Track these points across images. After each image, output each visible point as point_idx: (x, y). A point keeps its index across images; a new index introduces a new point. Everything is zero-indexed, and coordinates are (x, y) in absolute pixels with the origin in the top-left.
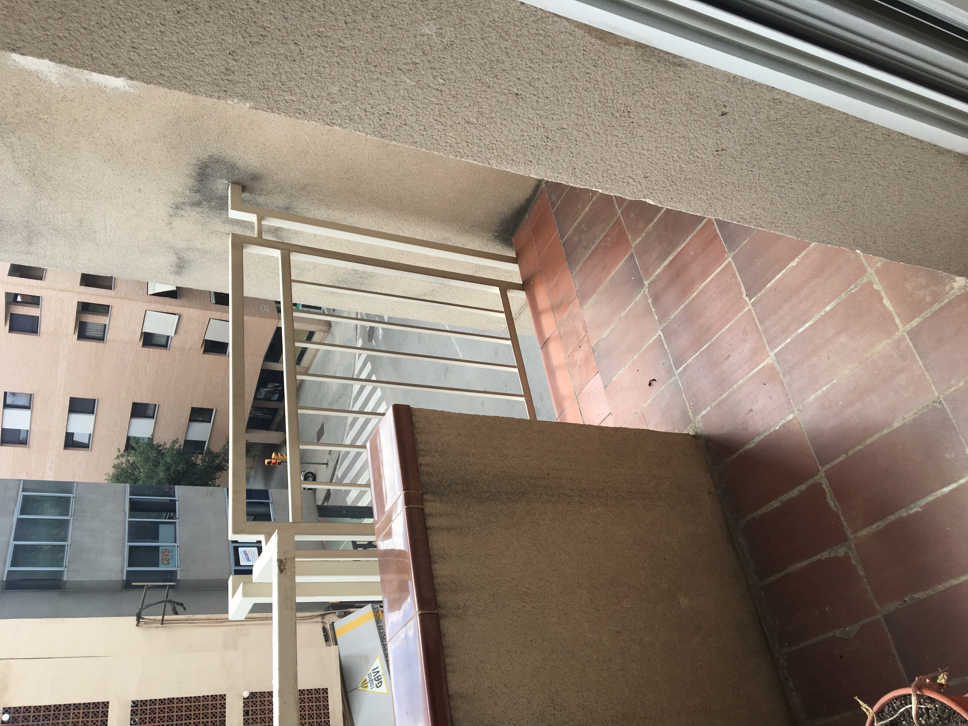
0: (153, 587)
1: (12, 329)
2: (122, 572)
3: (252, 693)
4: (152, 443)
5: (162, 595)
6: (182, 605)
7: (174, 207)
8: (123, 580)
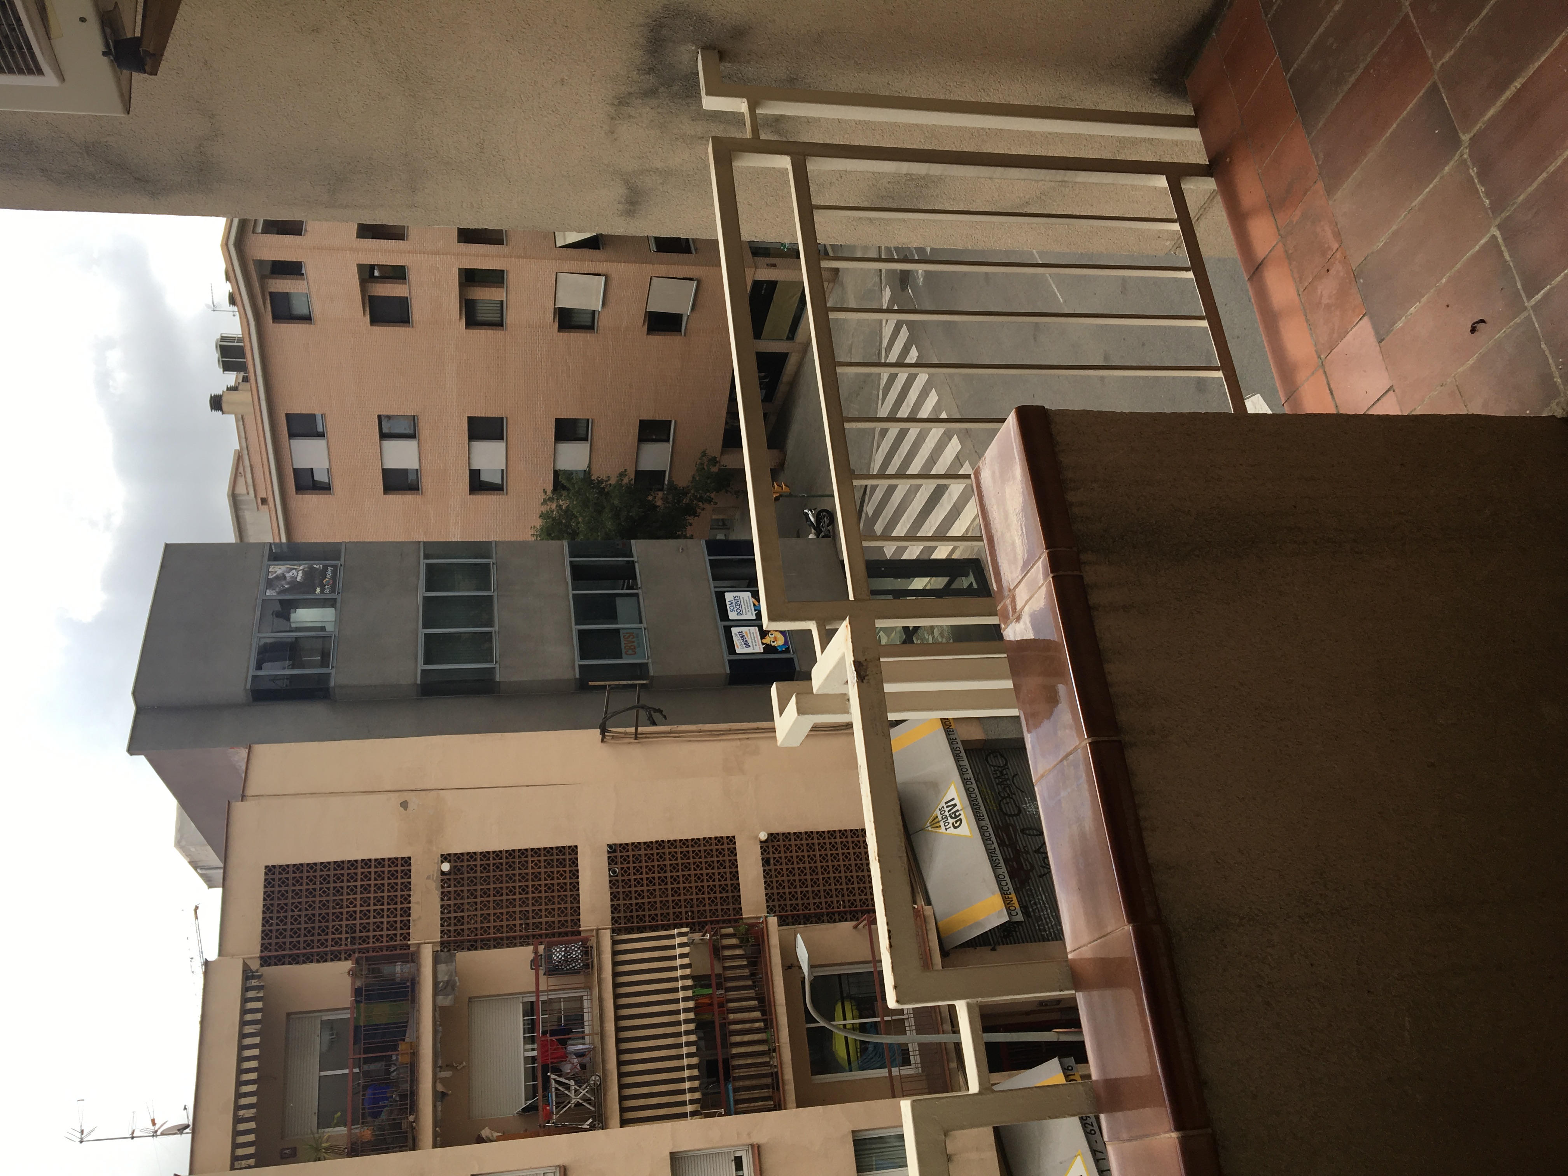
0: (618, 687)
1: (375, 320)
2: (573, 667)
3: (772, 834)
4: (590, 477)
5: (631, 698)
6: (660, 711)
7: (616, 102)
8: (576, 679)
